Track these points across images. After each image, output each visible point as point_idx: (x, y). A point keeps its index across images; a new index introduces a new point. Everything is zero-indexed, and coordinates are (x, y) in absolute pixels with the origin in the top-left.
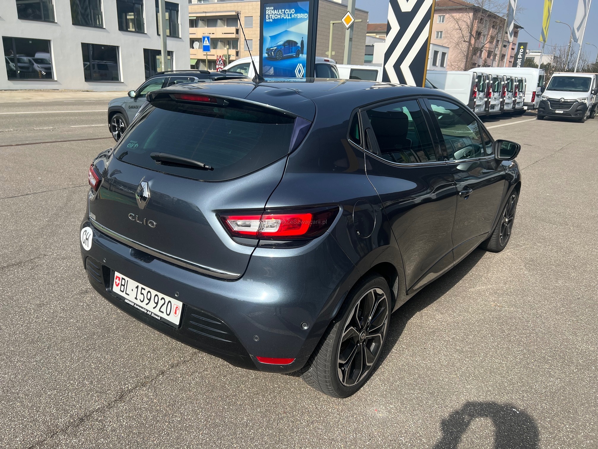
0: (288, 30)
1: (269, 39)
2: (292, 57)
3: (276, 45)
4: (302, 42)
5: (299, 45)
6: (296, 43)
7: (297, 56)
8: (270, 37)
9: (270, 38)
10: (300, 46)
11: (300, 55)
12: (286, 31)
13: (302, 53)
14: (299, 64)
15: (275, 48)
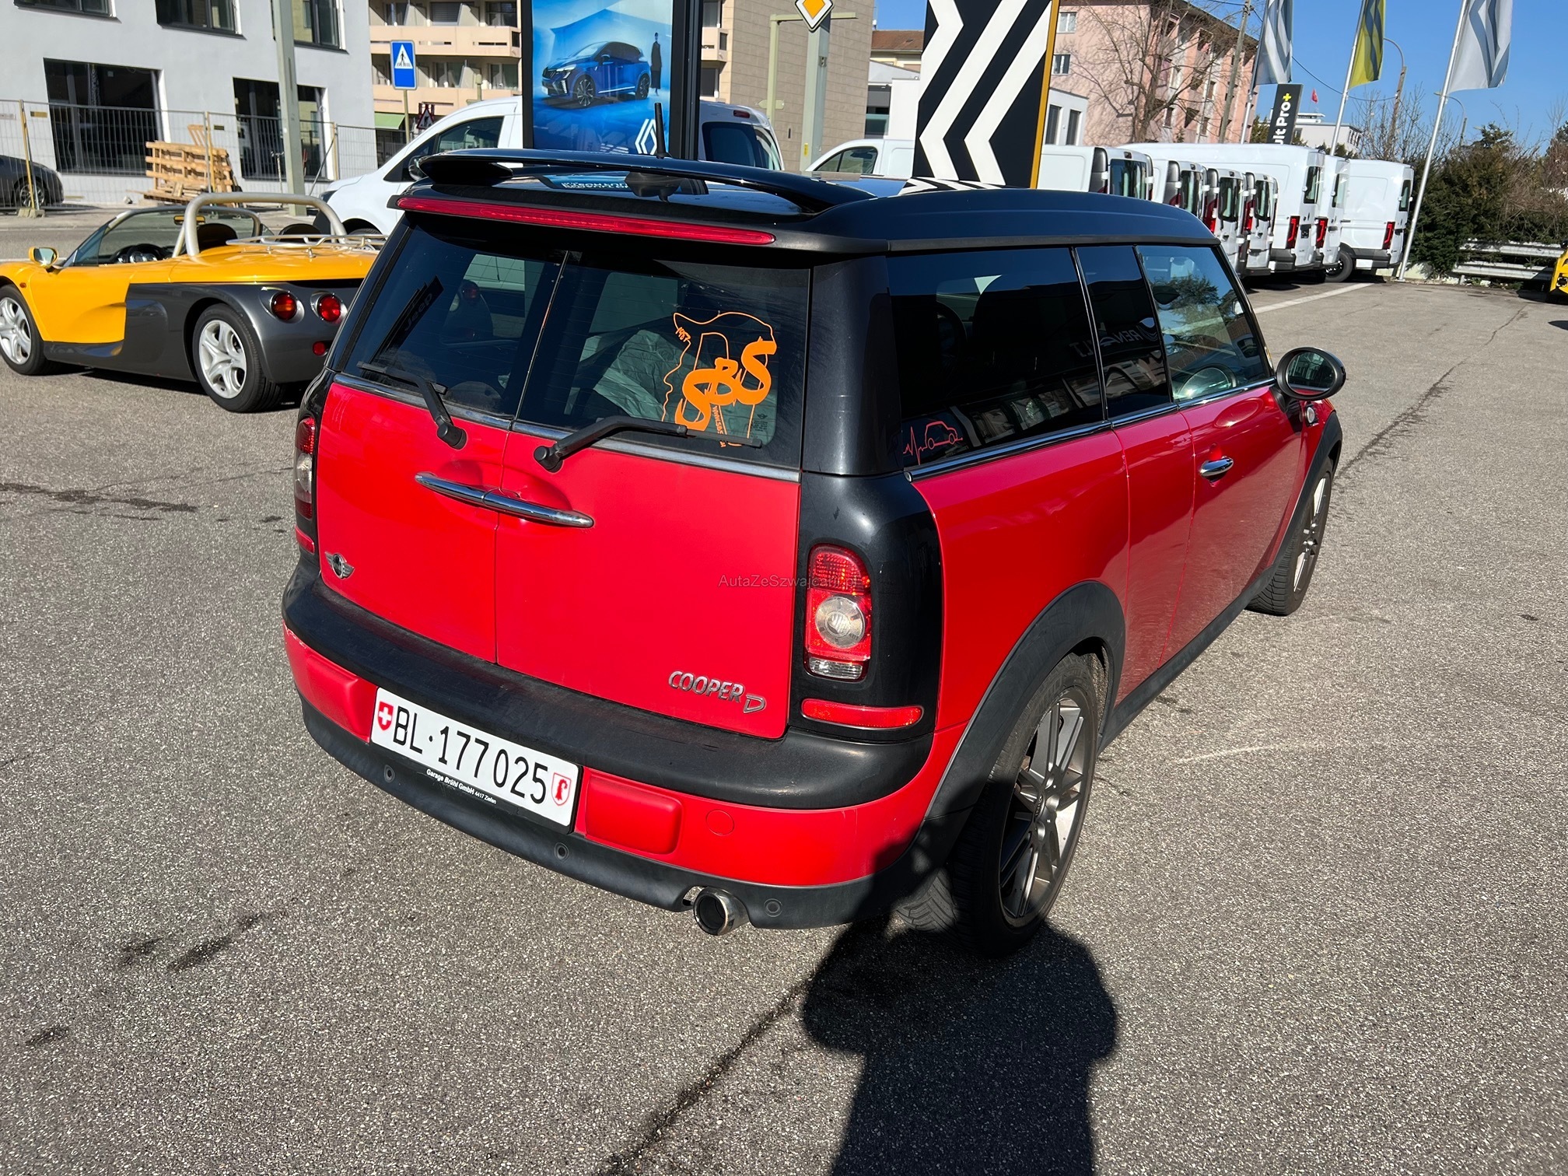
0: (608, 8)
1: (551, 40)
2: (624, 97)
3: (574, 59)
4: (656, 49)
5: (647, 58)
6: (635, 52)
7: (642, 95)
8: (555, 31)
9: (553, 36)
10: (650, 64)
11: (651, 91)
12: (605, 10)
13: (657, 85)
14: (647, 121)
15: (571, 68)
